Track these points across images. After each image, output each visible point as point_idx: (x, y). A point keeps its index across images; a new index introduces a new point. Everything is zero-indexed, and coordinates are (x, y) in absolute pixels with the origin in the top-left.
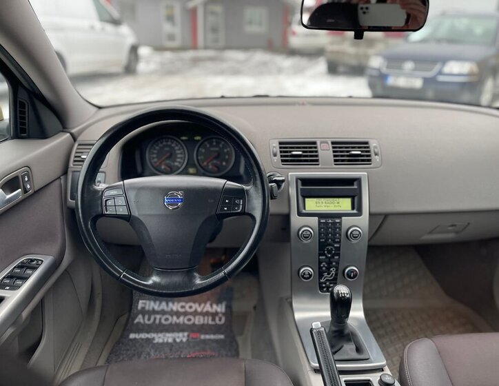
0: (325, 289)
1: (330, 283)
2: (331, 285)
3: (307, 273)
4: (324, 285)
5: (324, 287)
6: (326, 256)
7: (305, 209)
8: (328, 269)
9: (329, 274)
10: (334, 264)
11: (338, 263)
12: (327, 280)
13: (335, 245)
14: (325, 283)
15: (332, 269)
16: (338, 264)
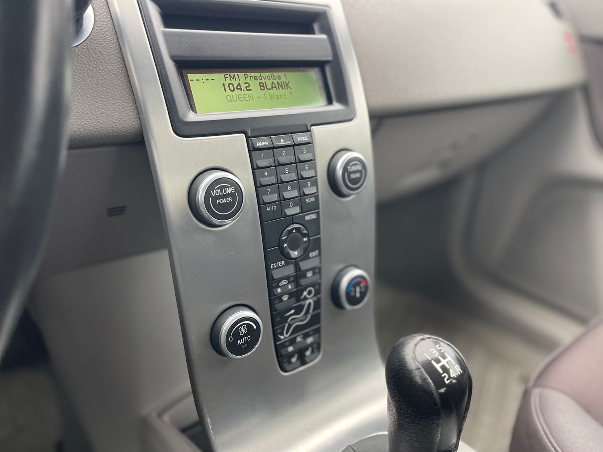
0: (294, 360)
1: (306, 336)
2: (309, 340)
3: (243, 331)
4: (291, 349)
5: (292, 355)
6: (288, 257)
7: (193, 108)
8: (296, 295)
9: (298, 310)
10: (309, 274)
11: (317, 270)
12: (298, 329)
13: (307, 218)
14: (292, 342)
15: (305, 293)
16: (320, 272)
